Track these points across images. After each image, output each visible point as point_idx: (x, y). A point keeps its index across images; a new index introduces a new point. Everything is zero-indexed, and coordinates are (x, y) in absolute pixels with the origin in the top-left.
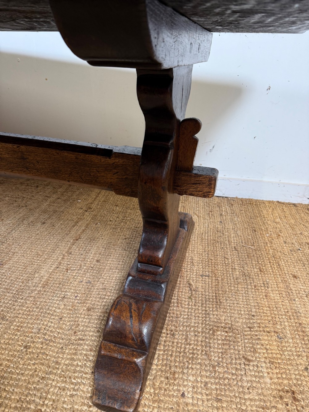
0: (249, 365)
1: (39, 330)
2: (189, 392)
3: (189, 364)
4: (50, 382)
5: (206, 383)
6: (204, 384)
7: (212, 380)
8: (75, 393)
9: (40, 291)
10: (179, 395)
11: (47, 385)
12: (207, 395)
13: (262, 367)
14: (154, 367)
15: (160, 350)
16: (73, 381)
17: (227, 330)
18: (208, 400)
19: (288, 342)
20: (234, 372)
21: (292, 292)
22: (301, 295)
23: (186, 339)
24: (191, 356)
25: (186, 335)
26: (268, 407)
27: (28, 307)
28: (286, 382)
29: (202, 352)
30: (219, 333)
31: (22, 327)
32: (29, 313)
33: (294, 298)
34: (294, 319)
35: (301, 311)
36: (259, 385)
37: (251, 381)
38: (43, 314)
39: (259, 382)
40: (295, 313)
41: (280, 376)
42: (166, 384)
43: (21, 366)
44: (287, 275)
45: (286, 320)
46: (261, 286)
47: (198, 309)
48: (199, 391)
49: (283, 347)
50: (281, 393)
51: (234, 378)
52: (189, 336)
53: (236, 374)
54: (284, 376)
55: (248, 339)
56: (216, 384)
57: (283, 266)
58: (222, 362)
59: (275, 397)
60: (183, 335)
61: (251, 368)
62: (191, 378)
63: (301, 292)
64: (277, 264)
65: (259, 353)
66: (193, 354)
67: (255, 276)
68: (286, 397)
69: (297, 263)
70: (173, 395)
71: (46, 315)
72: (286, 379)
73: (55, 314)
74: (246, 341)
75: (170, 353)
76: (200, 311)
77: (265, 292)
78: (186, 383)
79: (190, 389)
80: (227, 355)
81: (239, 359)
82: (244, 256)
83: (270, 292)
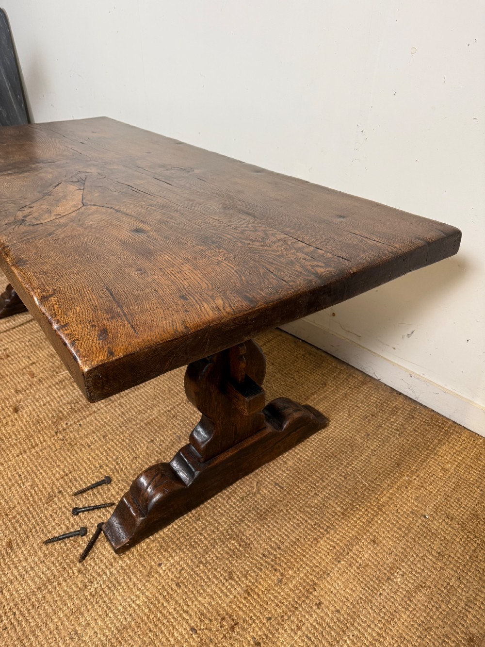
0: (227, 580)
1: (117, 459)
2: (166, 566)
3: (186, 548)
4: (96, 499)
5: (183, 569)
6: (181, 568)
7: (189, 570)
8: (102, 516)
9: (142, 426)
10: (158, 563)
12: (175, 576)
13: (235, 589)
14: (161, 533)
15: (176, 524)
17: (242, 543)
18: (172, 580)
19: (283, 590)
20: (210, 577)
21: (348, 553)
22: (354, 562)
23: (203, 529)
24: (193, 543)
25: (206, 527)
26: (206, 617)
27: (124, 436)
28: (241, 613)
29: (204, 546)
30: (233, 542)
31: (110, 450)
32: (121, 441)
33: (343, 559)
34: (315, 576)
35: (331, 574)
36: (218, 599)
37: (215, 592)
38: (128, 448)
39: (220, 597)
40: (324, 572)
41: (241, 605)
42: (157, 550)
43: (89, 478)
44: (368, 534)
45: (305, 572)
46: (323, 528)
47: (239, 512)
48: (173, 570)
49: (274, 589)
50: (227, 617)
51: (206, 580)
52: (208, 529)
53: (210, 579)
54: (244, 609)
55: (251, 563)
56: (189, 574)
57: (377, 522)
58: (210, 564)
59: (219, 615)
60: (204, 524)
61: (227, 584)
62: (177, 558)
63: (358, 560)
64: (372, 517)
65: (247, 579)
66: (196, 543)
67: (331, 514)
68: (227, 622)
69: (400, 529)
70: (154, 560)
71: (130, 450)
72: (243, 611)
73: (136, 451)
74: (248, 563)
75: (181, 531)
76: (238, 515)
77: (318, 536)
78: (170, 559)
79: (168, 565)
80: (220, 562)
81: (226, 571)
82: (346, 487)
83: (325, 538)
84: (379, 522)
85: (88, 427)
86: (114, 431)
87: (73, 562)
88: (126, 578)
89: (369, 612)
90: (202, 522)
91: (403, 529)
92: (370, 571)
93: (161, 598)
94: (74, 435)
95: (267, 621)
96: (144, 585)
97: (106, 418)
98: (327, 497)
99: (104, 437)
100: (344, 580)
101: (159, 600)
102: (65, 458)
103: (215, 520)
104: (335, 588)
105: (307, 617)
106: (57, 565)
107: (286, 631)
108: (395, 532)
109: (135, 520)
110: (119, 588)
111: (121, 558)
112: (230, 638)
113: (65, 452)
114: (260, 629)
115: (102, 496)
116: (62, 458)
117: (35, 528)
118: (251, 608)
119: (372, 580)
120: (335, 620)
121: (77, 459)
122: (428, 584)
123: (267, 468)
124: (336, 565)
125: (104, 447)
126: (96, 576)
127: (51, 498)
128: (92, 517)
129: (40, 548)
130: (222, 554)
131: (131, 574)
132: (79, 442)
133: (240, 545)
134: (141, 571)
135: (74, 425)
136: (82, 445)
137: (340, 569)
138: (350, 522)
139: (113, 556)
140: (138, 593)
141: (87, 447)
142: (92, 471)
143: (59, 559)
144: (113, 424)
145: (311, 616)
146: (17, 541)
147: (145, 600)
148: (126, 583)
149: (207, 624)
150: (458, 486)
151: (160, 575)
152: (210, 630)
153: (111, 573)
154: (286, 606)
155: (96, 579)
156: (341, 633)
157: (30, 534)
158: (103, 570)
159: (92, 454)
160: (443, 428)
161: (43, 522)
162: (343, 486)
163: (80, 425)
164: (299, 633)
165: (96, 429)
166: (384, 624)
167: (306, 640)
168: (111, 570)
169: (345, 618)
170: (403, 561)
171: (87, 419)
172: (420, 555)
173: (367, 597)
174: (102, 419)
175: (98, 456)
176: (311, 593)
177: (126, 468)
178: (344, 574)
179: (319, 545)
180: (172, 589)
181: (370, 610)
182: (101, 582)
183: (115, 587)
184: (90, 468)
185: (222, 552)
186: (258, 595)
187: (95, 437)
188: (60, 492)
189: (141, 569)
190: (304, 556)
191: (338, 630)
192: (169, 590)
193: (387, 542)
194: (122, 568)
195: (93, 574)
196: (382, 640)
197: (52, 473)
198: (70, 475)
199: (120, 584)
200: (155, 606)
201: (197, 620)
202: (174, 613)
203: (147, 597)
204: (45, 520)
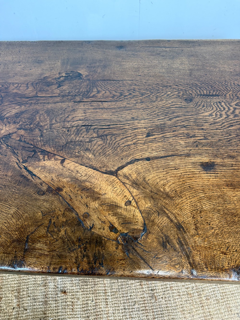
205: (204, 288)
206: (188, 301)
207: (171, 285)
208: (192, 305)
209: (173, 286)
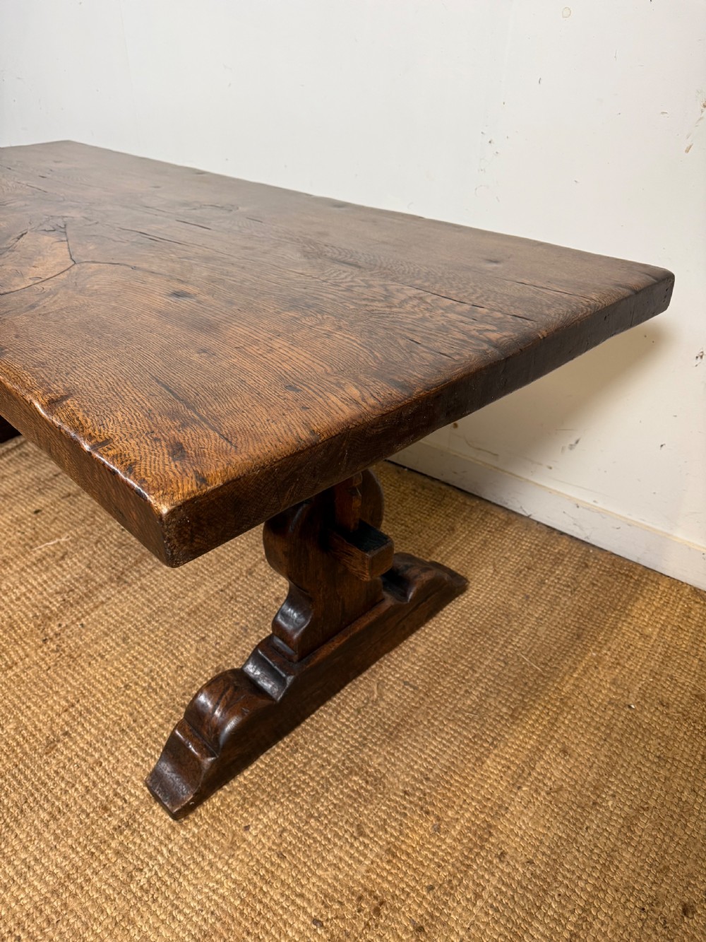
0: (355, 838)
1: (151, 671)
2: (256, 828)
3: (284, 796)
4: (126, 739)
5: (284, 830)
6: (281, 829)
7: (294, 831)
8: (141, 763)
9: (182, 618)
10: (243, 825)
11: (121, 741)
12: (274, 843)
13: (371, 850)
14: (240, 779)
15: (262, 762)
16: (148, 750)
17: (370, 779)
18: (270, 849)
19: (443, 841)
20: (329, 836)
21: (530, 774)
22: (541, 785)
23: (305, 765)
24: (293, 789)
25: (310, 760)
26: (332, 899)
27: (157, 636)
28: (386, 885)
29: (312, 791)
30: (355, 778)
31: (137, 659)
32: (153, 644)
33: (523, 784)
34: (488, 815)
35: (511, 809)
36: (346, 868)
37: (341, 859)
38: (166, 652)
39: (350, 866)
40: (500, 807)
41: (385, 874)
42: (238, 805)
43: (110, 706)
44: (554, 742)
45: (472, 809)
46: (486, 741)
47: (356, 732)
48: (269, 834)
49: (429, 843)
50: (366, 895)
51: (323, 843)
52: (312, 763)
53: (329, 840)
54: (390, 878)
55: (389, 807)
56: (295, 837)
57: (563, 723)
58: (326, 817)
59: (353, 894)
60: (306, 757)
61: (356, 844)
62: (272, 814)
63: (546, 781)
64: (555, 716)
65: (386, 832)
66: (298, 787)
67: (494, 719)
68: (367, 903)
69: (598, 729)
70: (236, 821)
71: (170, 655)
72: (389, 882)
73: (180, 657)
74: (384, 808)
75: (271, 772)
76: (356, 736)
77: (482, 753)
78: (261, 816)
79: (260, 826)
80: (340, 811)
81: (352, 825)
82: (510, 677)
83: (492, 756)
84: (567, 722)
85: (96, 627)
86: (138, 629)
87: (105, 842)
88: (195, 855)
89: (575, 857)
90: (302, 754)
91: (603, 729)
92: (566, 795)
93: (256, 879)
94: (74, 641)
95: (428, 892)
96: (227, 863)
97: (123, 611)
98: (484, 694)
99: (124, 640)
100: (531, 815)
101: (255, 884)
102: (65, 679)
103: (321, 748)
104: (520, 828)
105: (487, 877)
106: (79, 849)
107: (459, 903)
108: (592, 734)
109: (200, 763)
110: (186, 873)
111: (182, 825)
112: (376, 926)
113: (64, 670)
114: (420, 905)
115: (136, 732)
116: (60, 680)
117: (32, 795)
118: (401, 876)
119: (571, 809)
120: (529, 875)
121: (85, 679)
122: (652, 803)
123: (389, 660)
124: (516, 794)
125: (127, 655)
126: (146, 860)
127: (52, 745)
128: (126, 767)
129: (47, 826)
130: (341, 800)
131: (202, 849)
132: (84, 652)
133: (367, 782)
134: (218, 841)
135: (73, 627)
136: (90, 656)
137: (522, 798)
138: (524, 728)
139: (170, 824)
140: (218, 876)
141: (99, 659)
142: (114, 695)
143: (81, 840)
144: (136, 619)
145: (493, 874)
146: (5, 821)
147: (233, 886)
148: (197, 864)
149: (337, 910)
150: (667, 657)
151: (249, 844)
152: (343, 918)
153: (170, 851)
154: (453, 865)
155: (148, 865)
156: (541, 894)
157: (25, 807)
158: (155, 848)
159: (109, 669)
160: (631, 577)
161: (44, 784)
162: (505, 675)
163: (82, 625)
164: (479, 903)
165: (109, 629)
166: (601, 872)
167: (491, 912)
168: (170, 846)
169: (543, 871)
170: (611, 775)
171: (92, 614)
172: (633, 763)
173: (568, 835)
174: (116, 613)
175: (120, 671)
176: (487, 840)
177: (168, 684)
178: (530, 805)
179: (485, 767)
180: (272, 864)
181: (577, 853)
182: (156, 868)
183: (180, 873)
184: (109, 690)
185: (341, 796)
186: (408, 854)
187: (109, 641)
188: (66, 734)
189: (218, 838)
190: (467, 786)
191: (536, 889)
192: (268, 866)
193: (583, 750)
194: (186, 840)
195: (141, 857)
196: (601, 895)
197: (48, 706)
198: (77, 706)
199: (187, 867)
200: (249, 893)
201: (320, 906)
202: (281, 900)
203: (235, 882)
204: (47, 780)
205: (144, 828)
206: (84, 817)
207: (102, 760)
208: (80, 829)
209: (103, 765)
